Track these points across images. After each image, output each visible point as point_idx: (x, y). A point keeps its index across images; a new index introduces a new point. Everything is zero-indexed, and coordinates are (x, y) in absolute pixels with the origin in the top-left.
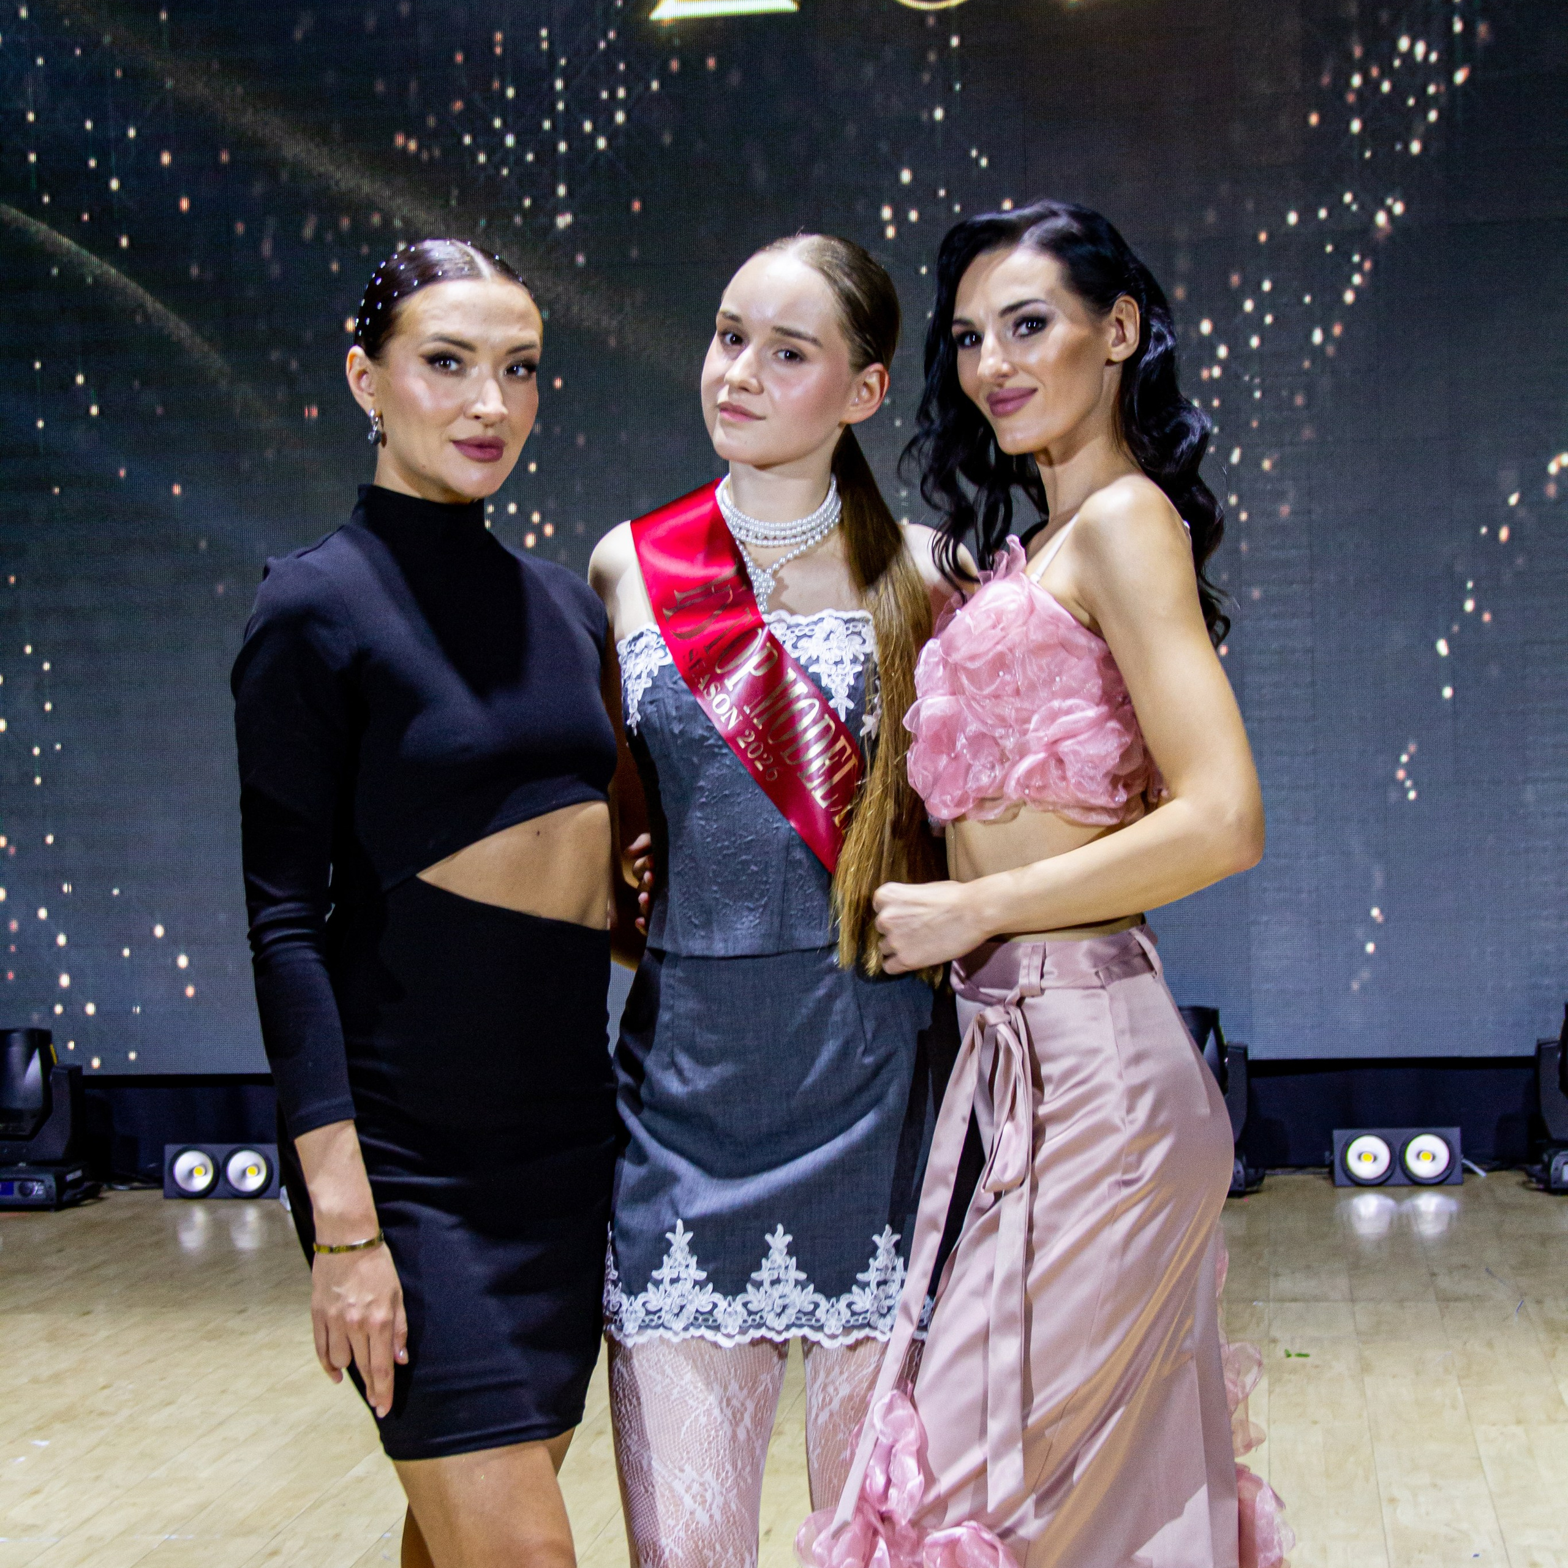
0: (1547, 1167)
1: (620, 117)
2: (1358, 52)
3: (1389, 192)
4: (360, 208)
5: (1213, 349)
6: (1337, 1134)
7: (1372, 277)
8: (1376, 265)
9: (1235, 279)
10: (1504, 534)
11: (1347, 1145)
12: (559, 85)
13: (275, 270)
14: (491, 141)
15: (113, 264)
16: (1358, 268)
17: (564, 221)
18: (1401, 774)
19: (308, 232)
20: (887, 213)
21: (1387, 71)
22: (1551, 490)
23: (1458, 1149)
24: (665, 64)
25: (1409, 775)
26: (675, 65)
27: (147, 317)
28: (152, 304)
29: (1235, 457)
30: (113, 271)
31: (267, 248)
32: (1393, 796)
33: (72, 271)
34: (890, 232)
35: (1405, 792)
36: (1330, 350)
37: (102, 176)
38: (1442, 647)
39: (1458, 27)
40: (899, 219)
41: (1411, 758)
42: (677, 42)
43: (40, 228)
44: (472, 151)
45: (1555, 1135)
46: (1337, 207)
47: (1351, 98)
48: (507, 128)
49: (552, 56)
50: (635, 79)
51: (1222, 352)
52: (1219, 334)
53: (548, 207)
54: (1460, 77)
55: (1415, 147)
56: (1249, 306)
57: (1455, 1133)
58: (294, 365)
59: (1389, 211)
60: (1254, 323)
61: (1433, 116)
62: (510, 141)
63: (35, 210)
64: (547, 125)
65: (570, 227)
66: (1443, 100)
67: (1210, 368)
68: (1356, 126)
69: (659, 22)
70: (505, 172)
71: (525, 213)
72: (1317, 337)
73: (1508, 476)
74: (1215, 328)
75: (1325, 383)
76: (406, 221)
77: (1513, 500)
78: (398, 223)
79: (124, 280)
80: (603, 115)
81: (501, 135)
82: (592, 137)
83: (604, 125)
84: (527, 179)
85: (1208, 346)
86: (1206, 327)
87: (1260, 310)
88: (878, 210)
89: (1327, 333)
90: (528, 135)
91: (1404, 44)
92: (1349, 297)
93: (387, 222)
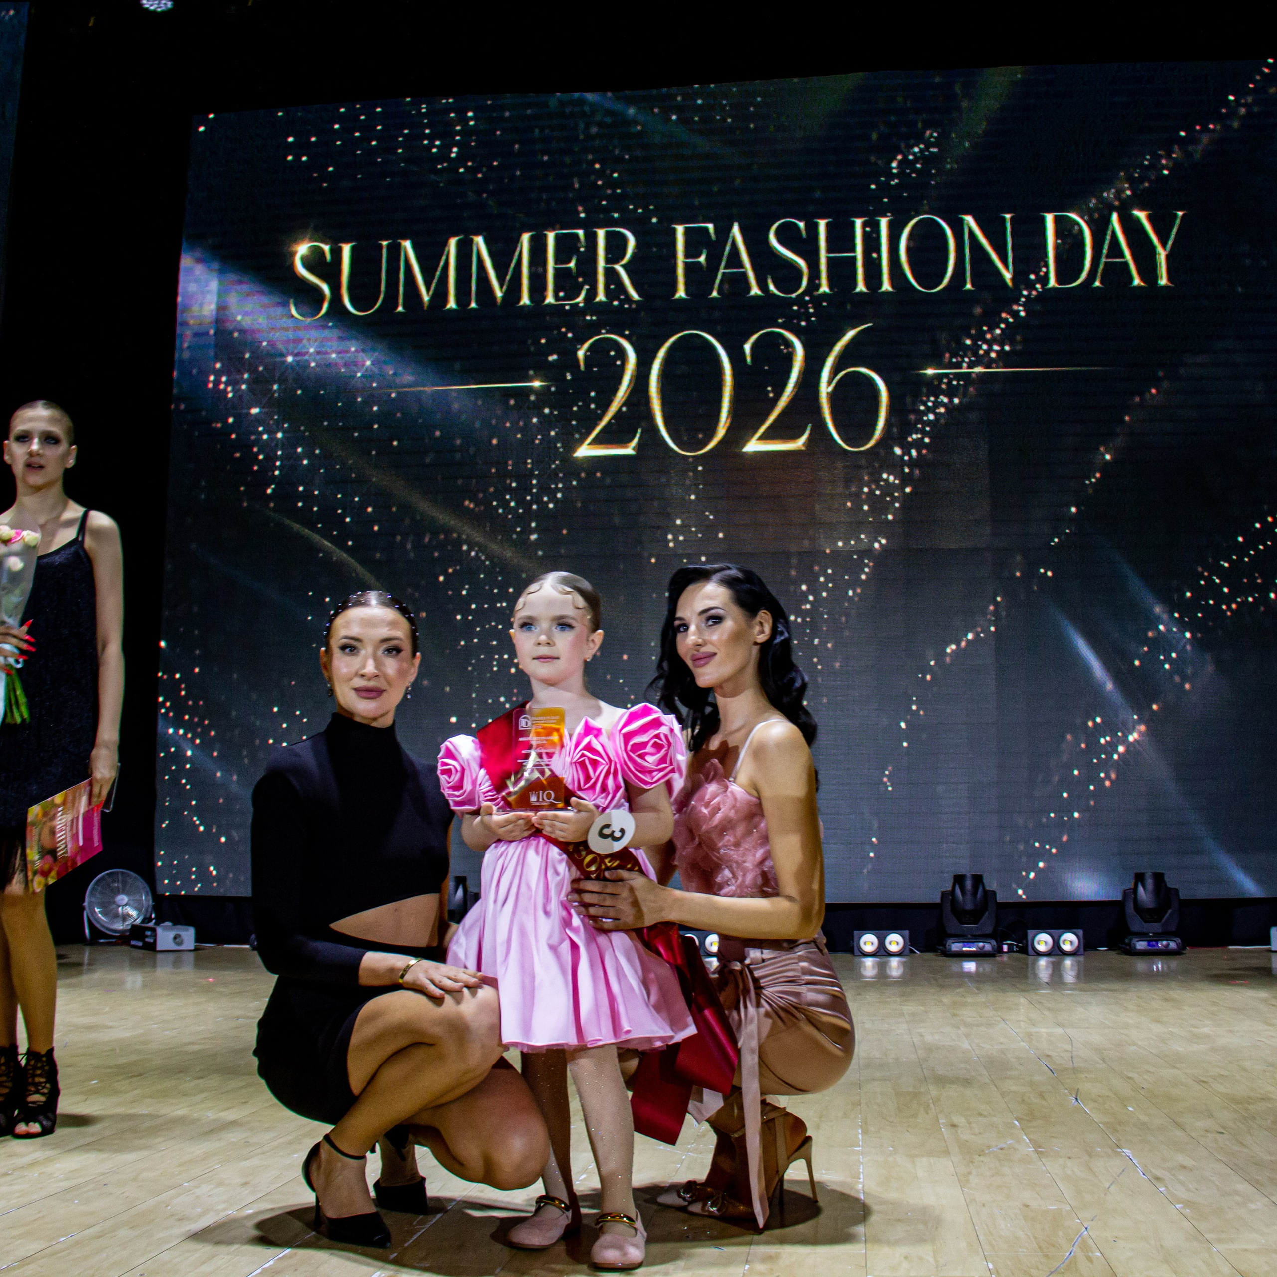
0: (944, 946)
1: (559, 495)
2: (866, 478)
3: (880, 535)
4: (448, 531)
5: (807, 597)
6: (856, 933)
7: (873, 569)
8: (875, 564)
9: (816, 568)
10: (928, 677)
11: (860, 938)
12: (534, 482)
13: (412, 555)
14: (505, 504)
15: (346, 552)
16: (867, 565)
17: (533, 537)
18: (885, 779)
19: (427, 540)
20: (670, 537)
21: (879, 487)
22: (948, 660)
23: (908, 940)
24: (579, 474)
25: (889, 780)
26: (583, 475)
27: (357, 574)
28: (360, 569)
29: (816, 642)
30: (345, 555)
31: (409, 546)
32: (882, 788)
33: (328, 554)
34: (671, 545)
35: (887, 787)
36: (856, 599)
37: (343, 516)
38: (903, 725)
39: (907, 470)
40: (675, 539)
41: (890, 773)
42: (585, 466)
43: (316, 537)
44: (497, 508)
45: (949, 932)
46: (858, 539)
47: (864, 497)
48: (512, 499)
49: (532, 470)
50: (566, 480)
51: (811, 598)
52: (810, 591)
53: (528, 531)
54: (908, 490)
55: (890, 517)
56: (822, 579)
57: (907, 933)
58: (417, 594)
59: (880, 542)
60: (824, 586)
61: (897, 505)
62: (513, 504)
63: (314, 529)
64: (528, 498)
65: (536, 540)
66: (901, 499)
67: (805, 604)
68: (866, 508)
69: (577, 458)
70: (510, 516)
71: (517, 533)
72: (850, 593)
73: (930, 653)
74: (808, 589)
75: (853, 612)
76: (468, 537)
77: (932, 663)
78: (464, 537)
79: (350, 559)
80: (552, 494)
81: (509, 502)
82: (547, 503)
83: (553, 499)
84: (519, 519)
85: (804, 595)
86: (804, 587)
87: (826, 582)
88: (666, 535)
89: (855, 592)
90: (521, 502)
91: (885, 476)
92: (864, 577)
93: (459, 536)
